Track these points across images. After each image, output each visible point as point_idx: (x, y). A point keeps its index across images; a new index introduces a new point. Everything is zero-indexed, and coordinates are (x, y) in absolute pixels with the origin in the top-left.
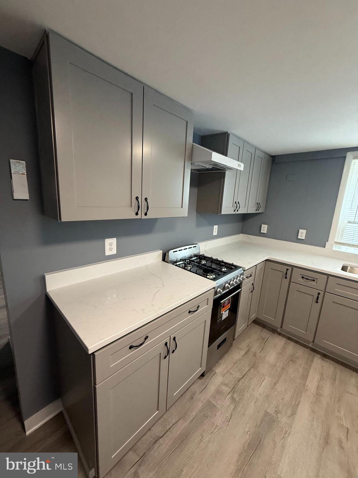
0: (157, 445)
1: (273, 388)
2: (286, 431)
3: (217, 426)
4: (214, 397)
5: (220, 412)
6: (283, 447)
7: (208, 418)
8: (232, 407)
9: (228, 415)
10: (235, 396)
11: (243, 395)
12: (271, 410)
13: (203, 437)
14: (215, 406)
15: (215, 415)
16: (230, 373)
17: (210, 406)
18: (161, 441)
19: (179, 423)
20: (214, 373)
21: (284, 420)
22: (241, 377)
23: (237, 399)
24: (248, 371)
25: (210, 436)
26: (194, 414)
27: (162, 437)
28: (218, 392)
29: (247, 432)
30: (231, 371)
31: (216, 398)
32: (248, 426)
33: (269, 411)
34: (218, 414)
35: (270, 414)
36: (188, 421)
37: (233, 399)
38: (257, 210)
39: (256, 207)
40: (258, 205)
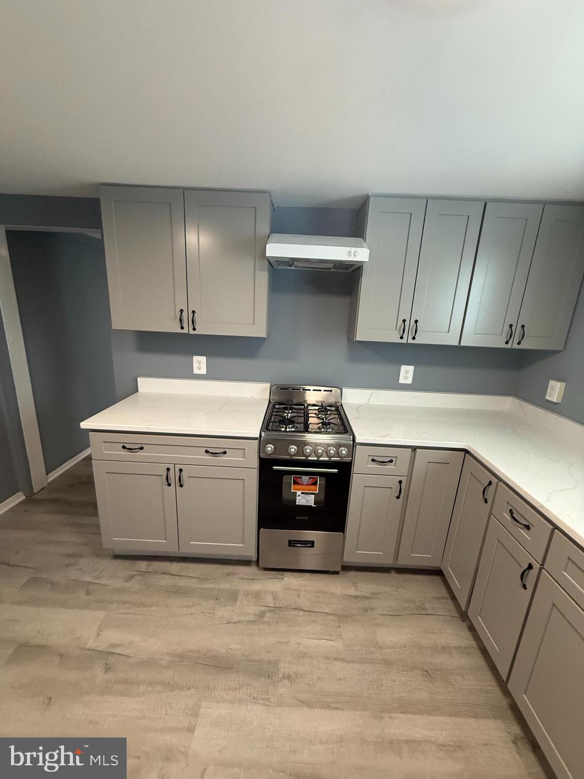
0: (163, 576)
1: (327, 658)
2: (268, 700)
3: (214, 614)
4: (247, 594)
5: (233, 608)
6: (240, 701)
7: (217, 601)
8: (251, 618)
9: (236, 619)
10: (268, 615)
11: (277, 623)
12: (284, 668)
13: (192, 607)
14: (236, 601)
15: (226, 606)
16: (299, 594)
17: (233, 597)
18: (168, 576)
19: (193, 579)
20: (282, 577)
21: (284, 690)
22: (305, 609)
23: (266, 619)
24: (325, 613)
25: (198, 612)
26: (211, 586)
27: (171, 575)
28: (258, 595)
29: (230, 649)
30: (302, 594)
31: (247, 597)
32: (238, 646)
33: (281, 665)
34: (228, 608)
35: (278, 670)
36: (200, 586)
37: (262, 615)
38: (510, 342)
39: (504, 334)
40: (512, 330)
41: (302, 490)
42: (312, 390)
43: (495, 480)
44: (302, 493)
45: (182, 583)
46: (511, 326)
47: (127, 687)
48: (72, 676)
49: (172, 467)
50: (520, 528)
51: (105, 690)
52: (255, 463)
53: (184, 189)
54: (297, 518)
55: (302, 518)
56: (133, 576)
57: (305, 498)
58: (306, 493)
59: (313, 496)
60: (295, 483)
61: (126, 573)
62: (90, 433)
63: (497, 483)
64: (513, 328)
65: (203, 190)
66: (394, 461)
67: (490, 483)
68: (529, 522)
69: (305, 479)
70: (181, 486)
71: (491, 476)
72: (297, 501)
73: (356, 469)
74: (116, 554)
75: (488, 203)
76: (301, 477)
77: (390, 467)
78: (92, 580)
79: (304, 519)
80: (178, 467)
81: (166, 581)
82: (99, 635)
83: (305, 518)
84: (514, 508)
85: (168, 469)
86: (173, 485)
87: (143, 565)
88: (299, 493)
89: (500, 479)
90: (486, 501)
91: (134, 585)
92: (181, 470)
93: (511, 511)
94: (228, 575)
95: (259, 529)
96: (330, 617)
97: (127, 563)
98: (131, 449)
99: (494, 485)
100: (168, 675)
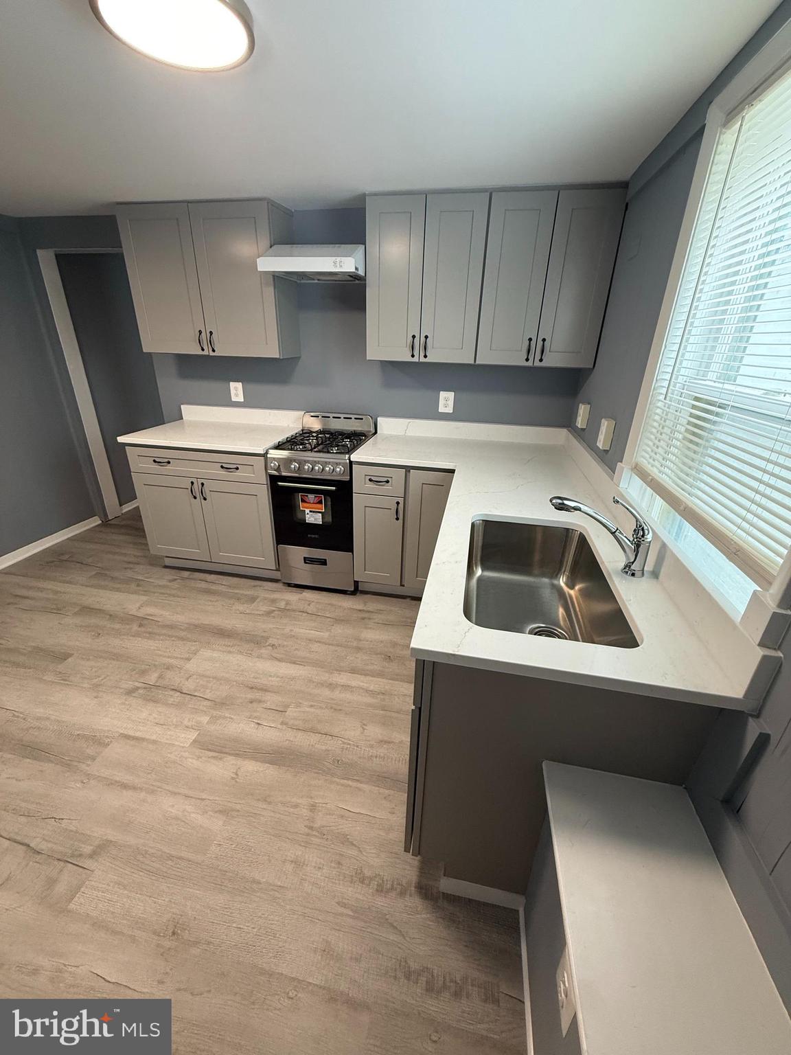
39: (524, 350)
40: (530, 345)
41: (311, 508)
42: (331, 417)
44: (311, 511)
45: (214, 587)
46: (530, 340)
47: (151, 635)
48: (117, 626)
49: (194, 480)
51: (137, 635)
52: (264, 479)
53: (188, 202)
54: (309, 536)
55: (313, 536)
56: (176, 579)
57: (313, 517)
58: (314, 512)
59: (320, 515)
60: (303, 501)
61: (171, 577)
62: (126, 447)
64: (533, 342)
65: (204, 202)
66: (390, 482)
69: (311, 497)
70: (205, 499)
72: (307, 519)
73: (356, 487)
74: (167, 565)
75: (493, 194)
76: (307, 496)
77: (387, 487)
78: (142, 578)
79: (315, 538)
80: (200, 481)
81: (203, 585)
82: (139, 608)
83: (316, 536)
85: (192, 483)
86: (198, 497)
87: (186, 574)
88: (307, 511)
91: (175, 585)
92: (203, 484)
94: (255, 586)
95: (278, 544)
96: (329, 619)
97: (173, 571)
98: (160, 462)
100: (183, 634)
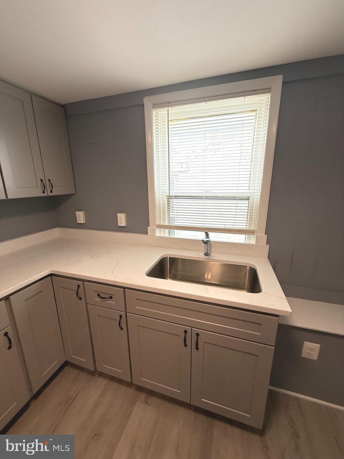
38: (45, 191)
39: (39, 186)
40: (43, 183)
43: (81, 283)
46: (42, 180)
50: (107, 301)
63: (83, 284)
64: (44, 181)
67: (79, 286)
68: (110, 294)
71: (77, 281)
84: (99, 292)
89: (83, 281)
90: (80, 299)
93: (99, 295)
99: (81, 285)
